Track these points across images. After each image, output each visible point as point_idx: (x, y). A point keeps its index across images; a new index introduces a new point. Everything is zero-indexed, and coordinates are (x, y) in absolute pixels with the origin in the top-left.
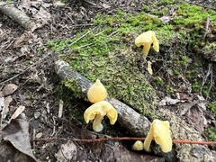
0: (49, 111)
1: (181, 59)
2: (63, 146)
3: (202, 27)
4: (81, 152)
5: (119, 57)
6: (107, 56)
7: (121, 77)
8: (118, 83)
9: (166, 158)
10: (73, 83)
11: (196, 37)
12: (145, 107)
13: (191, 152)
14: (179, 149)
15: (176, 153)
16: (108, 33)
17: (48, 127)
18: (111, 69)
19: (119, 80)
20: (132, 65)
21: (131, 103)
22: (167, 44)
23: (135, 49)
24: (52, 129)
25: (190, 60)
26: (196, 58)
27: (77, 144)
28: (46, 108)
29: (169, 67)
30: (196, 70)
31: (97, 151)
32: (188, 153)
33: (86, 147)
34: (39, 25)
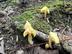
0: (13, 40)
1: (58, 16)
2: (18, 51)
3: (63, 5)
4: (25, 53)
5: (36, 17)
6: (32, 18)
7: (37, 23)
8: (36, 25)
9: (59, 49)
10: (20, 27)
11: (62, 8)
12: (48, 31)
13: (68, 44)
14: (63, 44)
15: (62, 46)
16: (32, 12)
17: (13, 45)
18: (34, 21)
19: (37, 24)
20: (41, 18)
21: (42, 31)
22: (52, 11)
23: (41, 14)
24: (14, 46)
25: (62, 16)
26: (64, 15)
27: (24, 50)
28: (12, 39)
29: (55, 19)
30: (65, 19)
31: (31, 51)
32: (67, 45)
33: (27, 51)
34: (10, 14)
